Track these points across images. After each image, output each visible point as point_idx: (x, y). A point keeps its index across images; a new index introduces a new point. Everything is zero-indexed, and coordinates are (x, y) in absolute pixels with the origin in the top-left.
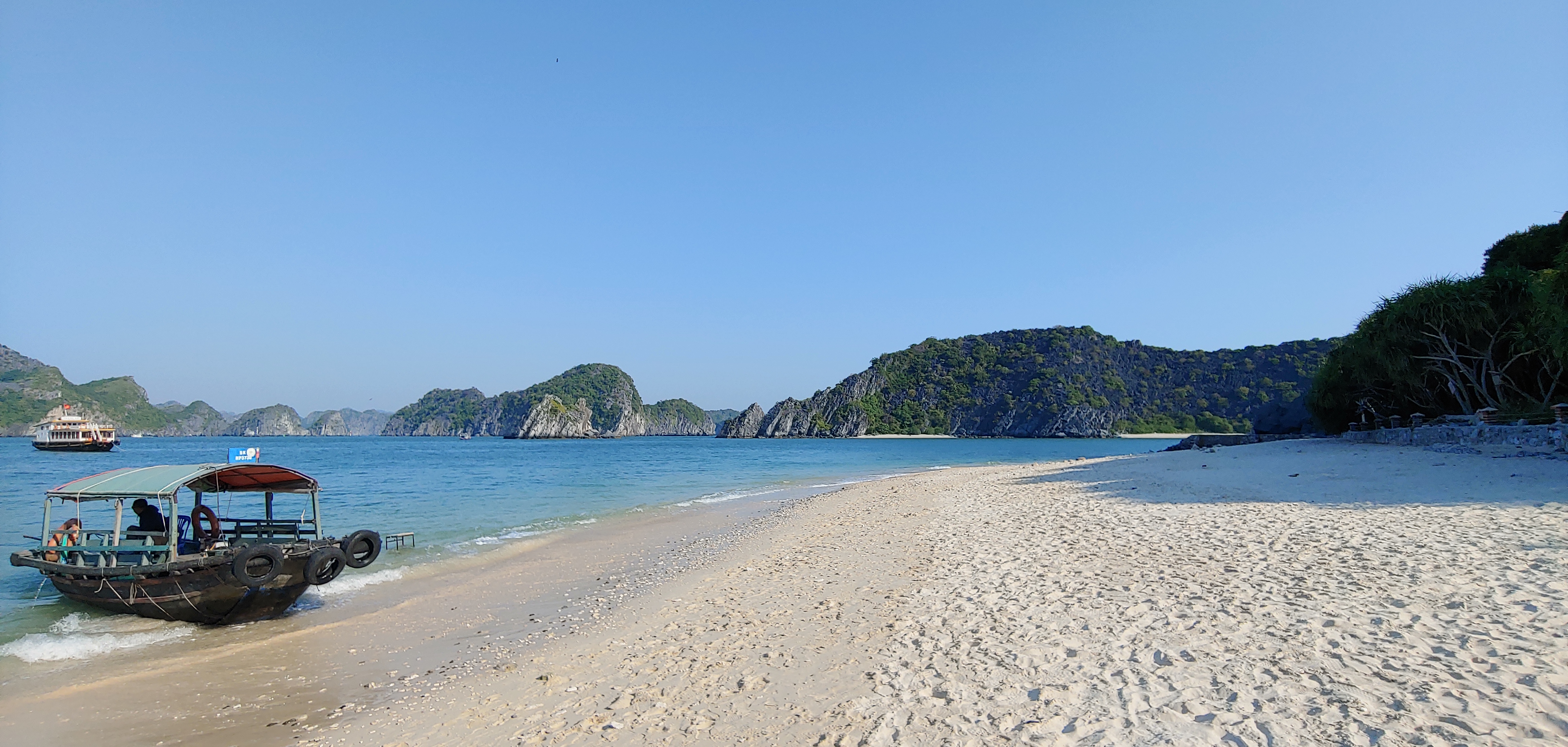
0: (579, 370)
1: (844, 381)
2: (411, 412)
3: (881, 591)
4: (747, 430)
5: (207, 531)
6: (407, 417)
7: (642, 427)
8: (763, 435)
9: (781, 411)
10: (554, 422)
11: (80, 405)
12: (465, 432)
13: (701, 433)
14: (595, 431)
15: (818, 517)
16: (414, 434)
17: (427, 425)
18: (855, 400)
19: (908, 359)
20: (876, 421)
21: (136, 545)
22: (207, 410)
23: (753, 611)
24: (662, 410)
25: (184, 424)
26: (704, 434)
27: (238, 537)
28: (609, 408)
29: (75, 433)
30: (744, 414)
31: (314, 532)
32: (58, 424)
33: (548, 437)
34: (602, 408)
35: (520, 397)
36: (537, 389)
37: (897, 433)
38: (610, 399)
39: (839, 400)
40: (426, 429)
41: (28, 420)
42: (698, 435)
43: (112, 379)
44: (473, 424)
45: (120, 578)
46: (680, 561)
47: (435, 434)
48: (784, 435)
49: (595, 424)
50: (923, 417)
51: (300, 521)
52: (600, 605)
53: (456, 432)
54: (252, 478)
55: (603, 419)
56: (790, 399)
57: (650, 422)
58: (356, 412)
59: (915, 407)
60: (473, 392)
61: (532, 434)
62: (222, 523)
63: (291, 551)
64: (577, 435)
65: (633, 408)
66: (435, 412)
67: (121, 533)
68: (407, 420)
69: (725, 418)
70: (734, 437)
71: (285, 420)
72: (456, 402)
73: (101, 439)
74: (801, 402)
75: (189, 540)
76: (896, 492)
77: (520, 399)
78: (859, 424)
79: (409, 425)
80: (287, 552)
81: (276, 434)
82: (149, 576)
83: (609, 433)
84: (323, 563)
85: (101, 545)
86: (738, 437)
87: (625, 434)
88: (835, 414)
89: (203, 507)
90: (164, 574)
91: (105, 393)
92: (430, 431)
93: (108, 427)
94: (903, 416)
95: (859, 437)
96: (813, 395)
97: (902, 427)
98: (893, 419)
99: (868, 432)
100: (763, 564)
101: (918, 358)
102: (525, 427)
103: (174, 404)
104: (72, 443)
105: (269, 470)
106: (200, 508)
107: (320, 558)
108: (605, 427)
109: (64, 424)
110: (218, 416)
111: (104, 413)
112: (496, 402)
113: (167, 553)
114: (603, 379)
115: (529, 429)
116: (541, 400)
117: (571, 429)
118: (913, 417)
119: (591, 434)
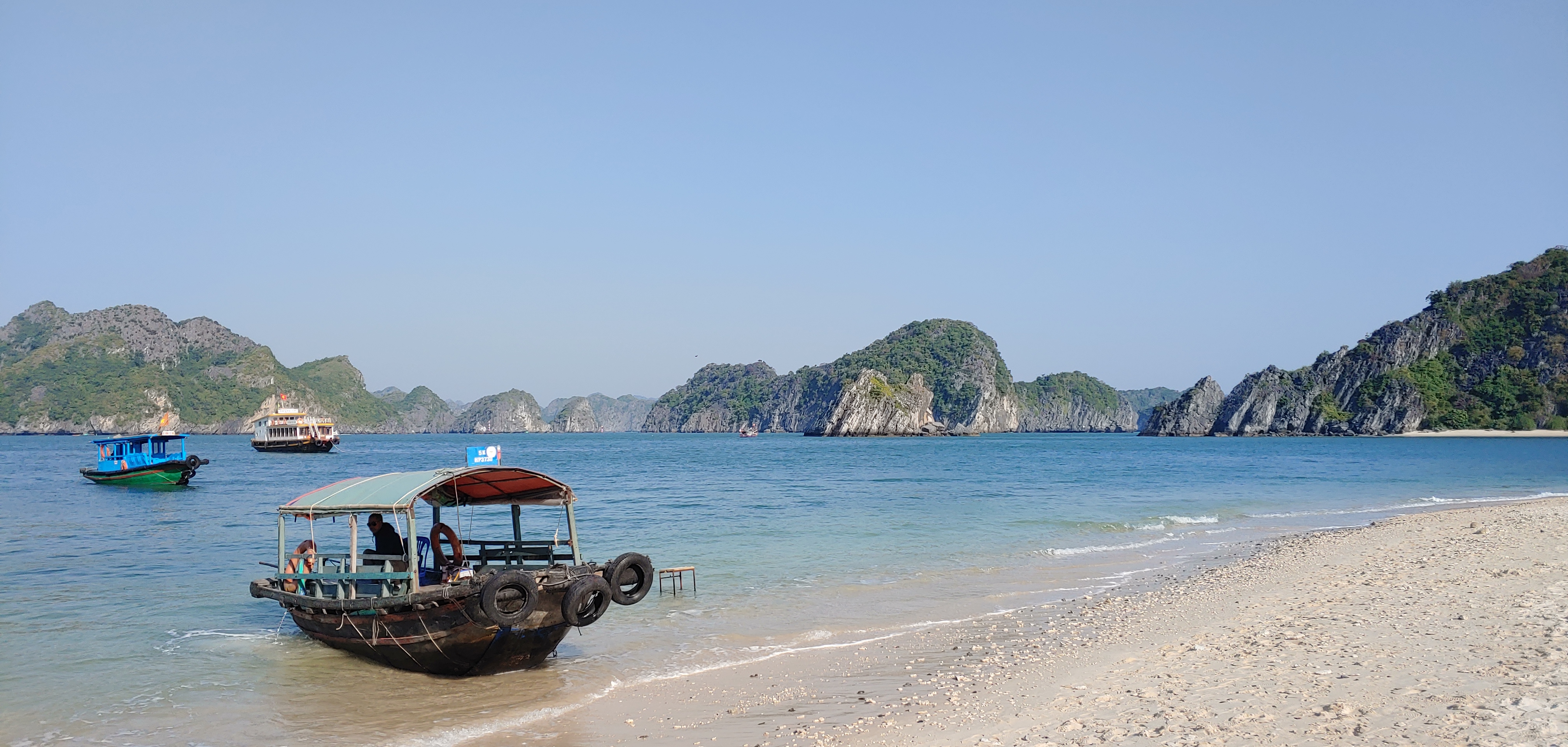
0: (911, 331)
1: (1374, 334)
2: (678, 399)
3: (1441, 696)
4: (1195, 423)
5: (449, 557)
6: (673, 404)
7: (1013, 418)
8: (1222, 431)
9: (1256, 390)
10: (876, 411)
11: (293, 393)
12: (750, 425)
13: (1113, 428)
14: (939, 424)
15: (1325, 572)
16: (682, 430)
17: (700, 417)
18: (1396, 367)
19: (1506, 293)
20: (1440, 405)
21: (374, 572)
22: (431, 399)
23: (1205, 712)
24: (1046, 390)
25: (406, 416)
26: (1119, 430)
27: (484, 563)
28: (959, 388)
29: (292, 430)
30: (1187, 396)
31: (571, 557)
32: (275, 419)
33: (867, 433)
34: (948, 388)
35: (825, 373)
36: (850, 361)
37: (1486, 428)
38: (961, 374)
39: (1365, 368)
40: (698, 422)
41: (243, 413)
42: (1108, 430)
43: (326, 360)
44: (761, 415)
45: (361, 613)
46: (1083, 629)
47: (711, 430)
48: (1262, 432)
49: (938, 414)
50: (1540, 396)
51: (553, 543)
52: (961, 685)
53: (738, 427)
54: (495, 487)
55: (950, 406)
56: (1271, 369)
57: (1027, 410)
58: (608, 398)
59: (1523, 379)
60: (760, 368)
61: (844, 429)
62: (463, 546)
63: (545, 580)
64: (911, 431)
65: (998, 389)
66: (710, 397)
67: (358, 556)
68: (673, 409)
69: (1153, 402)
70: (1171, 435)
71: (522, 412)
72: (737, 382)
73: (320, 436)
74: (1291, 374)
75: (429, 569)
76: (1479, 532)
77: (826, 378)
78: (1405, 411)
79: (677, 416)
80: (541, 581)
81: (512, 430)
82: (391, 610)
83: (960, 427)
84: (583, 596)
85: (338, 572)
86: (1178, 435)
87: (986, 429)
88: (1357, 393)
89: (443, 525)
90: (406, 609)
91: (319, 378)
92: (704, 424)
93: (327, 422)
94: (1496, 394)
95: (1405, 434)
96: (1313, 361)
97: (1495, 415)
98: (1476, 401)
99: (1424, 426)
100: (1224, 641)
101: (1529, 287)
102: (834, 419)
103: (393, 390)
104: (290, 442)
105: (513, 475)
106: (439, 527)
107: (580, 589)
108: (955, 418)
109: (281, 419)
110: (443, 406)
111: (319, 404)
112: (791, 381)
113: (409, 581)
114: (949, 343)
115: (840, 420)
116: (855, 378)
117: (904, 421)
118: (1519, 398)
119: (932, 429)
